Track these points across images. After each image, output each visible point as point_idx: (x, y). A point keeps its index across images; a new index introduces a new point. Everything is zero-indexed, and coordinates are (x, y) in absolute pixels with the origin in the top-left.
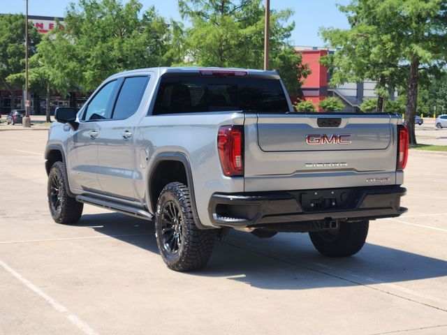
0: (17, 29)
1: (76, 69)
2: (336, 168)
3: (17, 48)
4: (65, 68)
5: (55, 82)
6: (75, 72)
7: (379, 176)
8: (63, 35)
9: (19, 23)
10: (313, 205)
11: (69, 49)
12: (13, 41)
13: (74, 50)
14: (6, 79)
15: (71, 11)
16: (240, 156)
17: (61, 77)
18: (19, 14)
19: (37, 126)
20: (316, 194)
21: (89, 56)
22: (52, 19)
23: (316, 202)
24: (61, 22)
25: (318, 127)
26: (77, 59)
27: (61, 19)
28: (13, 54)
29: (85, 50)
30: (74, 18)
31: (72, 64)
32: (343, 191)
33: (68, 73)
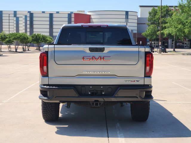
0: (164, 12)
1: (181, 28)
2: (97, 74)
3: (164, 20)
4: (177, 27)
5: (172, 34)
6: (181, 29)
7: (133, 80)
8: (177, 13)
9: (165, 9)
10: (90, 93)
11: (179, 19)
12: (162, 17)
13: (181, 20)
14: (157, 33)
15: (181, 3)
16: (46, 67)
17: (175, 32)
18: (166, 5)
19: (169, 53)
20: (91, 87)
21: (187, 22)
22: (172, 7)
23: (92, 92)
24: (176, 8)
25: (90, 52)
26: (182, 24)
27: (177, 7)
28: (162, 23)
29: (185, 20)
30: (182, 6)
31: (179, 26)
32: (109, 86)
33: (178, 30)
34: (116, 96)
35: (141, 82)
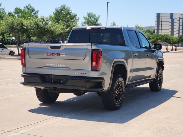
7: (82, 72)
16: (24, 59)
20: (53, 76)
23: (54, 80)
25: (51, 49)
32: (65, 77)
34: (67, 84)
35: (88, 75)
